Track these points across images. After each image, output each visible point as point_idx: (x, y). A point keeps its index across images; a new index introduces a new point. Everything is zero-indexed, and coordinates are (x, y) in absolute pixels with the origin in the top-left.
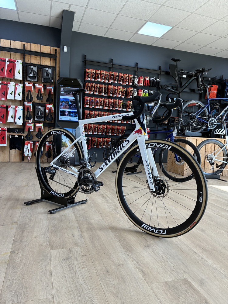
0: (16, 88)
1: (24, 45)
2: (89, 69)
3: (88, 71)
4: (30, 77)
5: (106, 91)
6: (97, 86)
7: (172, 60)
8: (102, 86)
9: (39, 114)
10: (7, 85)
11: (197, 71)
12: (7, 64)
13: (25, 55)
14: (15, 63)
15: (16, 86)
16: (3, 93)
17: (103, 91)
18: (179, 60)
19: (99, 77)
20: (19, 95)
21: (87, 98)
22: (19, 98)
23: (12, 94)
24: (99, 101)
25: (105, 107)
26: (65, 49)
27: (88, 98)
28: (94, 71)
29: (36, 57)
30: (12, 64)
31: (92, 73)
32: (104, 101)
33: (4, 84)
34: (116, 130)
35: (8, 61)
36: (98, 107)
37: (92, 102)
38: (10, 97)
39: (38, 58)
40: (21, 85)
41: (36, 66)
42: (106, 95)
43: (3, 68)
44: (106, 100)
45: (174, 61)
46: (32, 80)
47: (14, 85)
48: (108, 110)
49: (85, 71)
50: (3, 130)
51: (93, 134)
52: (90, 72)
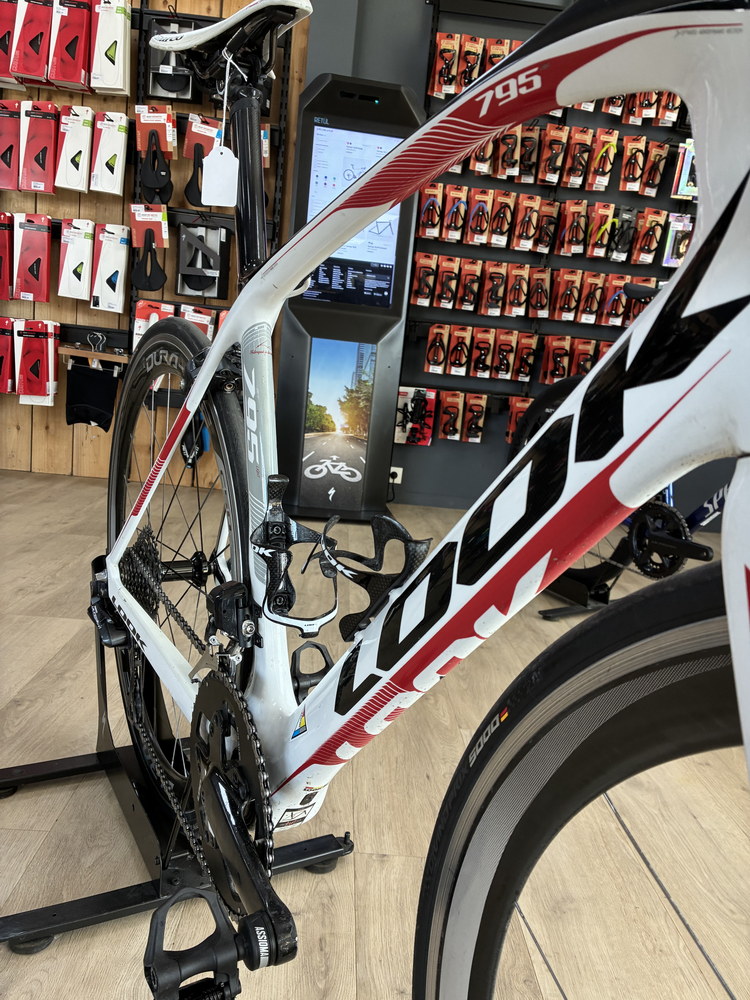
0: (95, 135)
2: (450, 37)
3: (444, 44)
4: (160, 79)
5: (534, 159)
9: (199, 264)
10: (57, 117)
12: (59, 13)
14: (97, 9)
15: (99, 125)
16: (37, 159)
17: (517, 156)
20: (111, 169)
21: (428, 191)
22: (111, 183)
23: (77, 165)
24: (489, 208)
25: (520, 237)
27: (434, 191)
28: (478, 48)
30: (83, 14)
31: (465, 55)
32: (514, 214)
33: (45, 115)
34: (566, 361)
35: (61, 3)
36: (481, 240)
37: (455, 211)
38: (67, 177)
40: (120, 119)
42: (530, 180)
43: (42, 34)
44: (527, 203)
46: (173, 95)
47: (89, 118)
48: (533, 255)
49: (434, 45)
50: (35, 334)
51: (446, 375)
52: (457, 48)
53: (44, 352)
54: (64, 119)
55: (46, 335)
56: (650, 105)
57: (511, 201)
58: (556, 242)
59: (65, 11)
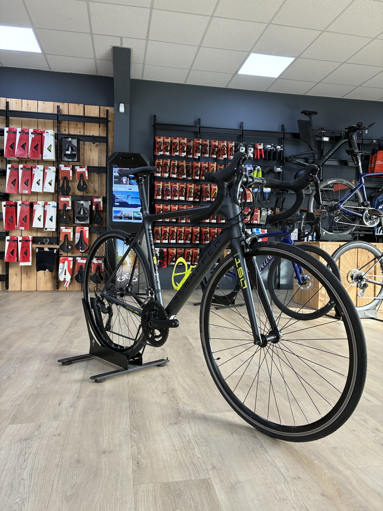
0: (44, 174)
1: (58, 107)
2: (160, 138)
3: (158, 140)
4: (66, 155)
5: (191, 172)
6: (174, 164)
7: (302, 113)
8: (183, 163)
9: (82, 213)
10: (31, 169)
11: (350, 128)
12: (31, 137)
13: (59, 122)
14: (44, 135)
15: (46, 171)
16: (25, 183)
17: (185, 172)
18: (316, 113)
19: (178, 149)
21: (157, 184)
22: (51, 189)
23: (39, 184)
24: (177, 189)
25: (189, 197)
26: (122, 109)
27: (160, 185)
28: (169, 140)
29: (77, 125)
30: (40, 137)
31: (165, 143)
32: (186, 190)
33: (28, 169)
34: (208, 235)
35: (32, 133)
36: (176, 198)
37: (167, 190)
38: (36, 188)
39: (80, 125)
40: (53, 169)
41: (75, 138)
42: (190, 178)
43: (25, 143)
44: (190, 186)
45: (305, 114)
46: (71, 160)
47: (43, 169)
48: (193, 202)
49: (155, 141)
50: (25, 241)
51: (169, 243)
52: (162, 141)
53: (28, 246)
54: (34, 169)
55: (29, 241)
56: (225, 154)
57: (184, 186)
58: (201, 197)
59: (33, 136)
